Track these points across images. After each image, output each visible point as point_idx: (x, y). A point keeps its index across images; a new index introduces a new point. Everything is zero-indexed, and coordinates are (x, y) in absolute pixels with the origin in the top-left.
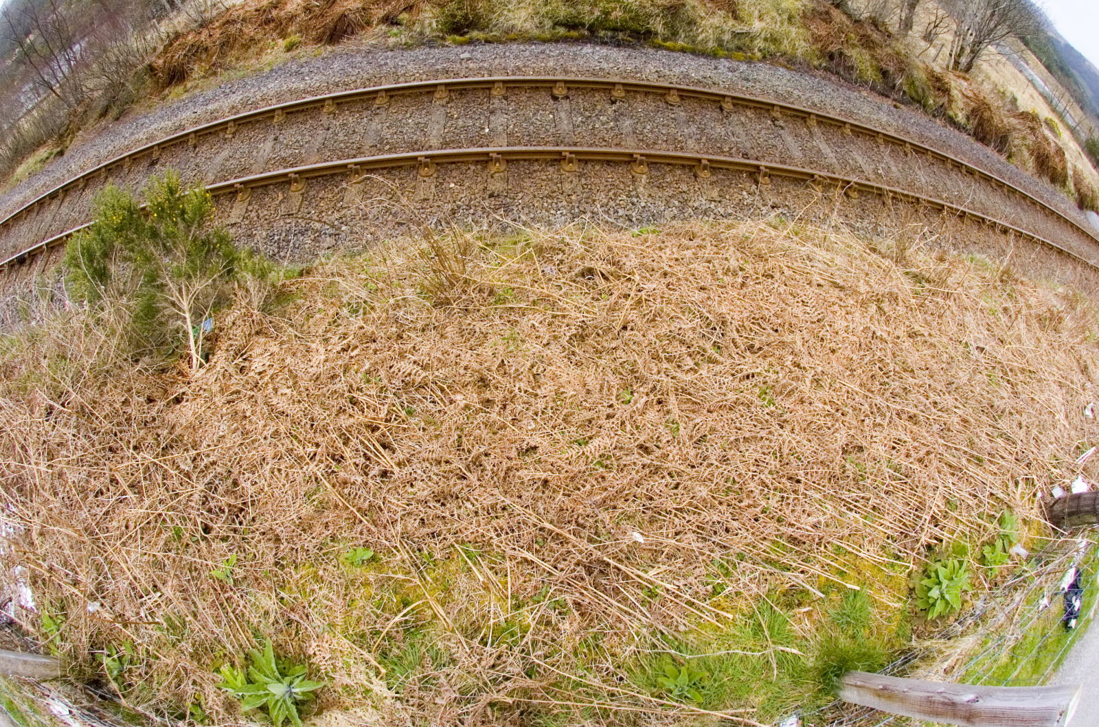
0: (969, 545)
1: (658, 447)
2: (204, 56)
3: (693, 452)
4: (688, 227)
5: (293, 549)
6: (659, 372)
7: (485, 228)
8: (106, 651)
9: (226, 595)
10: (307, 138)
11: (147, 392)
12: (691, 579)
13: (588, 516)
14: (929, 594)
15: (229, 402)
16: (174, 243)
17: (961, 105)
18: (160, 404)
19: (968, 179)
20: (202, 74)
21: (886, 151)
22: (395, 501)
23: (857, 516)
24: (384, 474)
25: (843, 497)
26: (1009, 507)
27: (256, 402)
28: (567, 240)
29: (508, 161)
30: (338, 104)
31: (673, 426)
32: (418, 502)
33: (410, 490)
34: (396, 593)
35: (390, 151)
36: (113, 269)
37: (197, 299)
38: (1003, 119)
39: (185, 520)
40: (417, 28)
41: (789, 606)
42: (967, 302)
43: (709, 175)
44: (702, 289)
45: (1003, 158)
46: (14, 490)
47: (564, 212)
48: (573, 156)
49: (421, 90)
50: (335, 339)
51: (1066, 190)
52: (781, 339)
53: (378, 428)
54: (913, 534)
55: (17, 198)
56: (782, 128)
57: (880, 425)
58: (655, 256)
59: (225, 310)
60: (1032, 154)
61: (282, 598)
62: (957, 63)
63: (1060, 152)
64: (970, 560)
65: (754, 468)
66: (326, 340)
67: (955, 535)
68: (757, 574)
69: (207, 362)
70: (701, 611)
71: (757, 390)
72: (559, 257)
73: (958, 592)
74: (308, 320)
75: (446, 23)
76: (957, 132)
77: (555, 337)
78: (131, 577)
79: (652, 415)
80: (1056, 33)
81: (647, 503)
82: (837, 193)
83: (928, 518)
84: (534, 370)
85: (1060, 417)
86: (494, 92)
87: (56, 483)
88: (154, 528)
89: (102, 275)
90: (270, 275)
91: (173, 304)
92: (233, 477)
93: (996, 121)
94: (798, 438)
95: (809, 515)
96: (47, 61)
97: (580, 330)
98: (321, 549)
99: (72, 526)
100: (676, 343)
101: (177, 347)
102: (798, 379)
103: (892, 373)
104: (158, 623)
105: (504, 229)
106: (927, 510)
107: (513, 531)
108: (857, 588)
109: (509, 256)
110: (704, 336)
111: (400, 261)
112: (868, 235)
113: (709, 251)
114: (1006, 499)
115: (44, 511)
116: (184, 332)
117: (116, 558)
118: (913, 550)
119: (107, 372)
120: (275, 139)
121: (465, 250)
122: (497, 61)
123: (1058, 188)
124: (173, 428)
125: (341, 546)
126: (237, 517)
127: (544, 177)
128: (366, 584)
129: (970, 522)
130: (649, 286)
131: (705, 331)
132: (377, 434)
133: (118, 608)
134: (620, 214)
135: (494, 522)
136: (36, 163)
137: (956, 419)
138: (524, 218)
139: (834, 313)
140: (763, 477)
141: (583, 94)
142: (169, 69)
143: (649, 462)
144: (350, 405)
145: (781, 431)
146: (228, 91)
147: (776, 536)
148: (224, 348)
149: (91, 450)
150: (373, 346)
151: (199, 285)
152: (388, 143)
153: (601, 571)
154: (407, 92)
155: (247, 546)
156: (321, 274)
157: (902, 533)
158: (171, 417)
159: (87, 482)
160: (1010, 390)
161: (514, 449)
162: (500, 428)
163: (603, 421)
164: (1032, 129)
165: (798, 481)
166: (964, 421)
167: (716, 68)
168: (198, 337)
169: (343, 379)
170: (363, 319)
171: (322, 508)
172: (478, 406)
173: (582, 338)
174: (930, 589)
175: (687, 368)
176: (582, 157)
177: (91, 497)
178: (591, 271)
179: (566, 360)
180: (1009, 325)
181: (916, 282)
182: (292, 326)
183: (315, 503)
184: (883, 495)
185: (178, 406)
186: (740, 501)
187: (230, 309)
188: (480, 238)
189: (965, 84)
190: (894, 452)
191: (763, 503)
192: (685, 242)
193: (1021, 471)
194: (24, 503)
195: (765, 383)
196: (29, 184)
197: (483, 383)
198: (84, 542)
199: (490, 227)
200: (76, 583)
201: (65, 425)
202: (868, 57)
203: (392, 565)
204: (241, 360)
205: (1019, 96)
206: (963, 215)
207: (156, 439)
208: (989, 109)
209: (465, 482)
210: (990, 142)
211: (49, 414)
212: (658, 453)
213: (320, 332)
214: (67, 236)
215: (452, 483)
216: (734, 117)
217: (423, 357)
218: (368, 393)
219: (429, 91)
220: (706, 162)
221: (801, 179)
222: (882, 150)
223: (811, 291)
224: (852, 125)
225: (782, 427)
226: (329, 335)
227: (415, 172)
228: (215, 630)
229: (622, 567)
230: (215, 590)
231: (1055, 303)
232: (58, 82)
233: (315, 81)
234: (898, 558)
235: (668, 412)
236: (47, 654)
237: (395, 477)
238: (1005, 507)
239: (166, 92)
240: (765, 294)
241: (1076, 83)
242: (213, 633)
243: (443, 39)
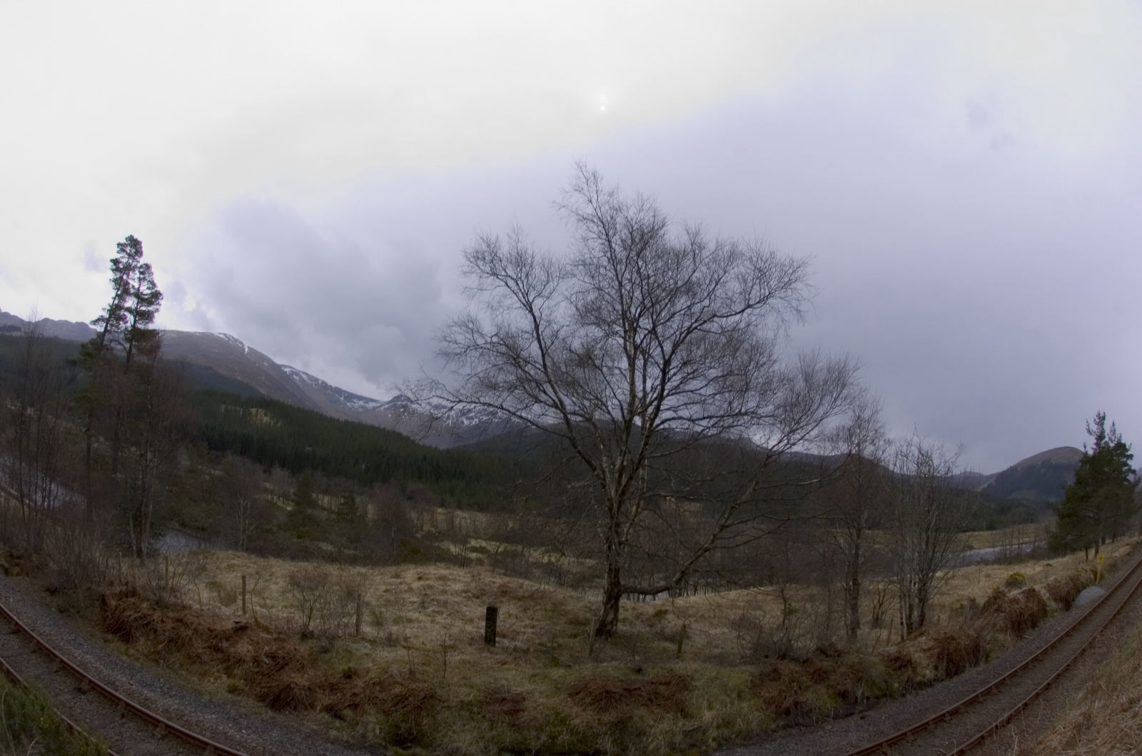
17: (925, 662)
19: (954, 720)
38: (968, 633)
40: (360, 729)
51: (1049, 615)
60: (1007, 631)
62: (910, 626)
63: (1031, 594)
75: (389, 733)
80: (988, 479)
93: (963, 642)
123: (1041, 624)
142: (118, 619)
164: (998, 609)
189: (923, 639)
202: (824, 690)
205: (975, 592)
208: (953, 639)
241: (1018, 504)
243: (385, 748)
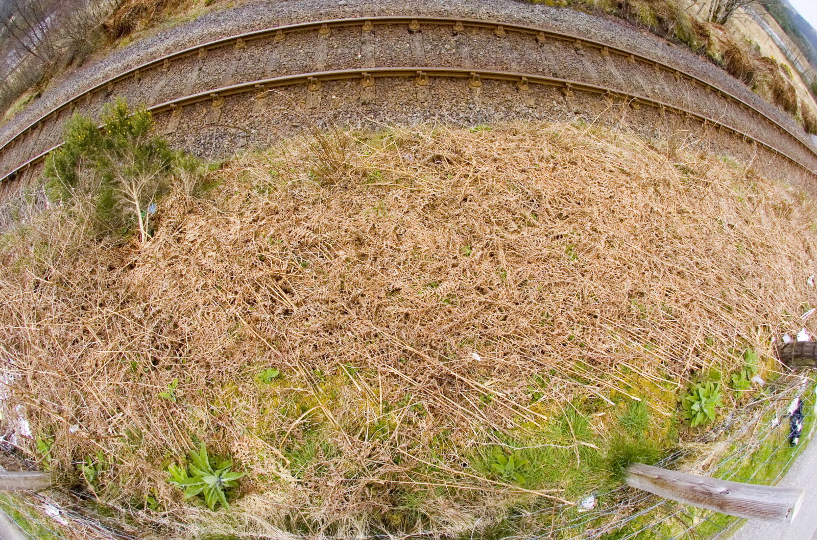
0: (721, 372)
1: (491, 289)
2: (144, 14)
3: (517, 293)
4: (512, 125)
5: (219, 372)
6: (491, 233)
7: (359, 127)
8: (84, 462)
9: (171, 411)
10: (224, 67)
11: (109, 263)
12: (516, 389)
13: (439, 341)
14: (692, 408)
15: (169, 265)
16: (125, 150)
17: (717, 47)
18: (119, 270)
19: (723, 101)
20: (143, 27)
21: (661, 76)
22: (295, 332)
23: (640, 345)
24: (286, 312)
25: (629, 330)
26: (751, 346)
27: (190, 263)
28: (421, 135)
29: (376, 78)
30: (246, 41)
31: (502, 273)
32: (312, 332)
33: (306, 323)
34: (296, 402)
35: (286, 73)
36: (79, 174)
37: (144, 190)
38: (749, 60)
39: (139, 356)
41: (589, 411)
42: (722, 191)
43: (527, 88)
44: (523, 171)
45: (749, 89)
46: (13, 348)
47: (419, 115)
48: (425, 74)
49: (309, 29)
50: (248, 213)
51: (796, 117)
52: (583, 210)
53: (281, 278)
54: (680, 361)
55: (8, 132)
56: (583, 56)
57: (656, 277)
58: (487, 147)
59: (165, 196)
60: (770, 88)
61: (212, 410)
62: (715, 17)
63: (792, 89)
64: (722, 383)
65: (563, 306)
66: (241, 214)
67: (712, 364)
68: (565, 386)
69: (152, 237)
70: (524, 414)
71: (565, 248)
72: (415, 147)
73: (713, 407)
74: (227, 200)
76: (714, 67)
77: (413, 207)
78: (101, 403)
79: (486, 264)
80: (790, 5)
81: (483, 331)
82: (624, 105)
83: (692, 350)
84: (398, 232)
85: (789, 282)
86: (364, 28)
87: (43, 338)
88: (117, 364)
89: (72, 179)
90: (198, 169)
91: (126, 196)
92: (174, 321)
93: (744, 61)
94: (595, 284)
95: (603, 343)
96: (25, 32)
97: (432, 201)
98: (241, 371)
99: (56, 369)
100: (504, 211)
101: (130, 227)
102: (595, 240)
103: (665, 239)
104: (122, 436)
105: (373, 128)
106: (691, 344)
107: (383, 352)
108: (639, 400)
109: (377, 148)
110: (525, 206)
111: (295, 153)
112: (647, 137)
113: (528, 144)
114: (750, 340)
115: (35, 361)
116: (135, 215)
117: (89, 389)
118: (680, 373)
119: (79, 250)
120: (200, 70)
121: (344, 144)
122: (366, 6)
123: (790, 115)
124: (128, 287)
125: (255, 368)
126: (178, 350)
127: (403, 90)
128: (274, 396)
129: (722, 355)
130: (483, 169)
131: (526, 202)
132: (280, 282)
133: (92, 428)
134: (461, 116)
135: (369, 346)
136: (20, 106)
137: (713, 277)
138: (388, 119)
139: (622, 192)
140: (569, 313)
141: (432, 29)
142: (118, 26)
143: (484, 300)
144: (260, 262)
145: (583, 279)
146: (163, 37)
147: (579, 357)
148: (165, 224)
149: (68, 310)
150: (276, 217)
151: (144, 180)
152: (285, 68)
153: (449, 383)
154: (298, 30)
155: (185, 372)
156: (237, 166)
157: (672, 359)
158: (127, 280)
159: (66, 334)
160: (752, 258)
161: (383, 291)
162: (373, 275)
163: (449, 269)
164: (771, 70)
165: (596, 317)
166: (719, 279)
167: (532, 11)
168: (145, 219)
169: (254, 242)
170: (268, 197)
171: (240, 340)
172: (356, 259)
173: (433, 207)
174: (692, 404)
175: (512, 230)
176: (432, 75)
177: (70, 346)
178: (439, 157)
179: (421, 224)
180: (753, 210)
181: (683, 173)
182: (215, 205)
183: (235, 336)
184: (659, 330)
185: (132, 271)
186: (553, 331)
187: (168, 196)
188: (356, 135)
189: (721, 33)
190: (666, 298)
191: (570, 332)
192: (510, 137)
193: (760, 320)
194: (20, 357)
195: (570, 242)
196: (16, 121)
197: (359, 241)
198: (65, 380)
199: (363, 126)
200: (60, 412)
201: (49, 293)
202: (647, 8)
203: (293, 381)
204: (178, 233)
205: (761, 45)
206: (718, 127)
207: (116, 297)
208: (739, 52)
209: (346, 316)
210: (739, 76)
211: (36, 287)
212: (491, 293)
213: (237, 208)
214: (45, 155)
215: (337, 317)
216: (546, 47)
217: (314, 224)
218: (273, 252)
219: (315, 29)
220: (526, 79)
221: (597, 94)
222: (658, 75)
223: (605, 175)
224: (635, 56)
225: (583, 276)
226: (243, 210)
227: (306, 88)
228: (163, 438)
229: (465, 379)
230: (163, 407)
231: (786, 198)
232: (35, 45)
233: (229, 25)
234: (669, 378)
235: (498, 263)
236: (42, 469)
237: (295, 314)
238: (748, 345)
239: (117, 42)
240: (571, 176)
241: (804, 42)
242: (162, 440)
